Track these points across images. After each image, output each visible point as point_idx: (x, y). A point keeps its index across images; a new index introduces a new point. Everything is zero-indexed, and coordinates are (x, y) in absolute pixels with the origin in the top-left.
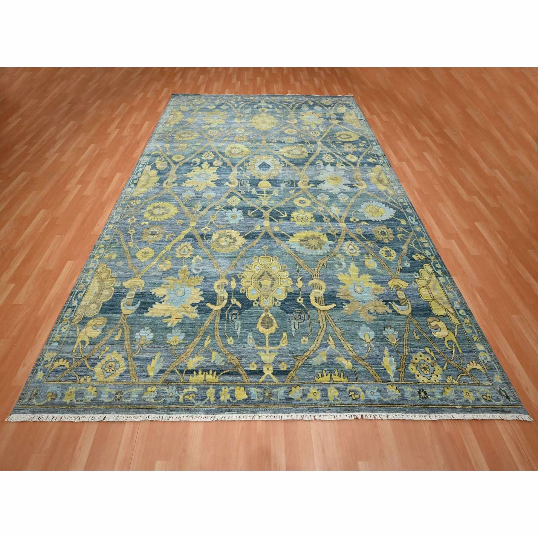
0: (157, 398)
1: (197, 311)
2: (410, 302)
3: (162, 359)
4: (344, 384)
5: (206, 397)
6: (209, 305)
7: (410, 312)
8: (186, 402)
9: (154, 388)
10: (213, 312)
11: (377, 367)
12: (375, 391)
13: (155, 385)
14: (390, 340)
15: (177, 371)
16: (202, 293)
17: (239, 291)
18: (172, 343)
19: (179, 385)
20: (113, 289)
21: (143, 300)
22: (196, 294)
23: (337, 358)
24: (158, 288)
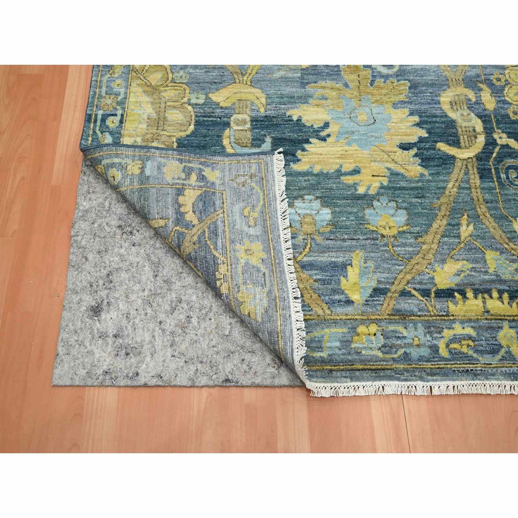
0: (386, 348)
1: (418, 160)
3: (371, 264)
5: (501, 346)
6: (442, 146)
8: (457, 355)
9: (373, 328)
10: (459, 164)
13: (374, 321)
15: (414, 292)
16: (417, 119)
17: (508, 116)
18: (384, 232)
19: (428, 321)
20: (190, 108)
21: (275, 134)
22: (402, 120)
24: (305, 107)
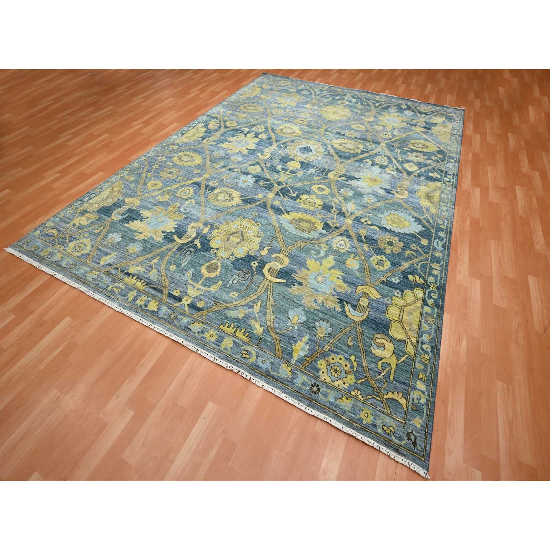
0: (94, 280)
1: (163, 237)
2: (369, 311)
3: (115, 257)
4: (243, 342)
5: (127, 295)
6: (175, 237)
7: (361, 320)
8: (112, 291)
9: (97, 273)
10: (175, 243)
11: (286, 346)
12: (268, 362)
13: (99, 271)
14: (318, 332)
15: (119, 270)
16: (176, 226)
17: (207, 237)
18: (130, 251)
19: (114, 279)
20: (116, 199)
21: (130, 215)
22: (172, 225)
23: (252, 320)
24: (147, 211)
